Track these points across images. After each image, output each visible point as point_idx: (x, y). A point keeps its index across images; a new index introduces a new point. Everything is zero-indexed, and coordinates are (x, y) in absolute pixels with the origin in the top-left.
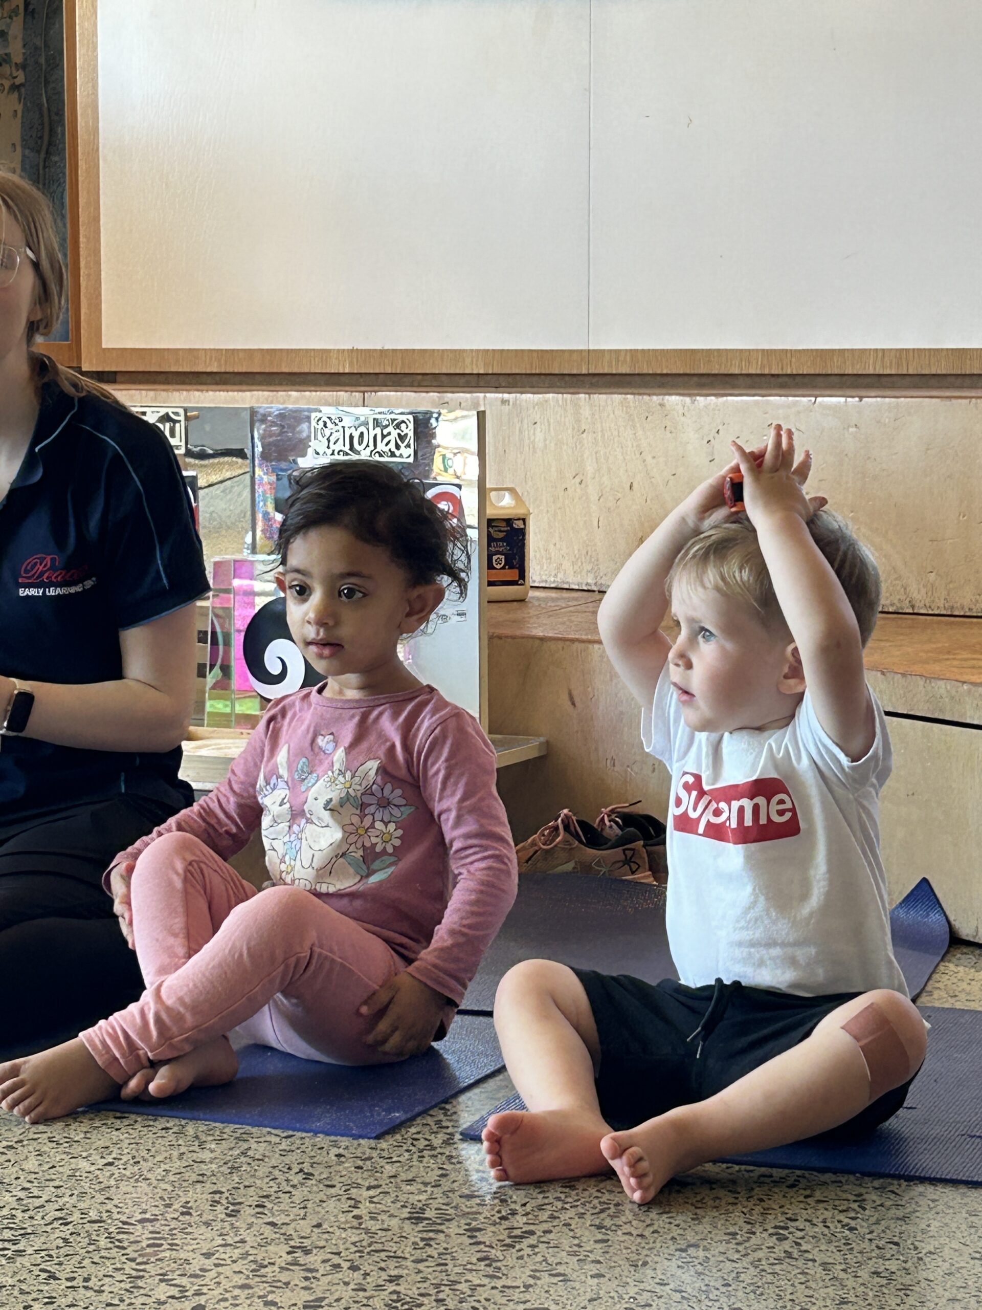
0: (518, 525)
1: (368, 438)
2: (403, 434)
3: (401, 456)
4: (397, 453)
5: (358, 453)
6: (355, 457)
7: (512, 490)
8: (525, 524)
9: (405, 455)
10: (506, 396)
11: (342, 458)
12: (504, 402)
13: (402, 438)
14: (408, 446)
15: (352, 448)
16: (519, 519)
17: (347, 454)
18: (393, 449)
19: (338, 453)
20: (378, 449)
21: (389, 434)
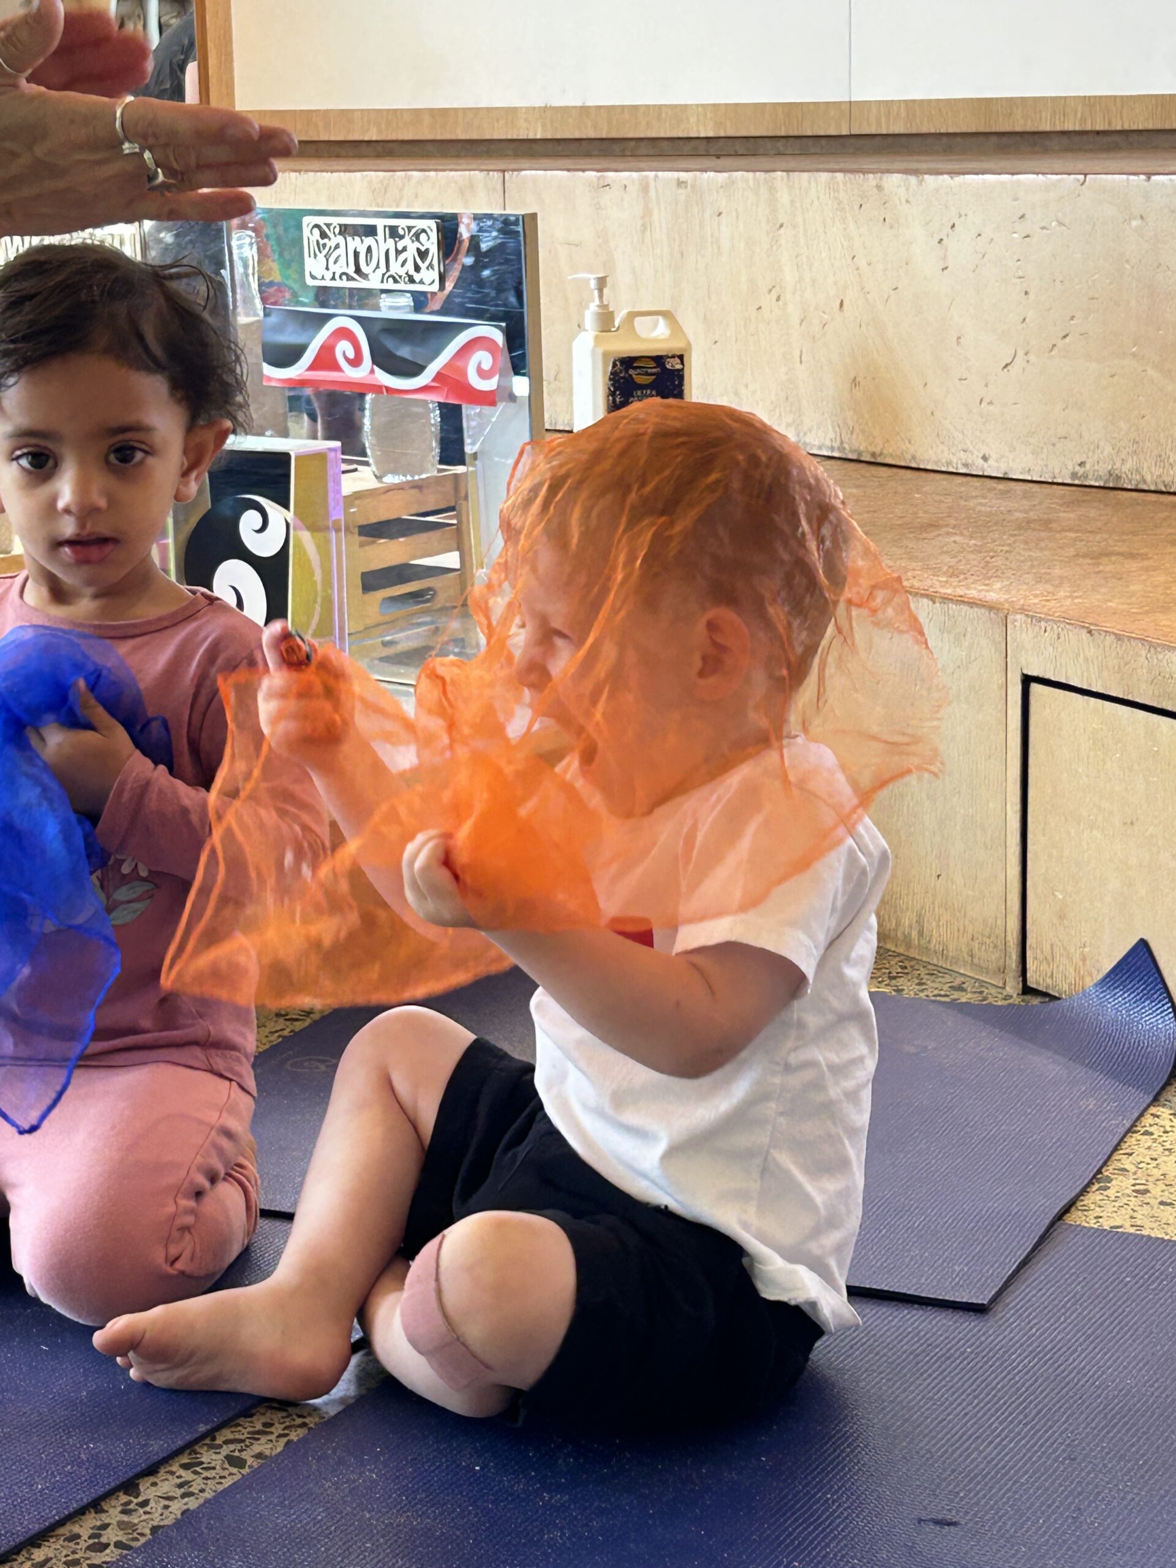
0: (673, 364)
1: (378, 254)
2: (423, 249)
3: (421, 282)
4: (417, 277)
5: (365, 276)
6: (361, 284)
7: (666, 315)
8: (682, 363)
9: (427, 281)
10: (683, 175)
11: (344, 283)
12: (680, 183)
13: (423, 254)
14: (431, 266)
15: (358, 270)
16: (673, 357)
17: (353, 279)
18: (412, 272)
19: (340, 277)
20: (392, 272)
21: (405, 249)
